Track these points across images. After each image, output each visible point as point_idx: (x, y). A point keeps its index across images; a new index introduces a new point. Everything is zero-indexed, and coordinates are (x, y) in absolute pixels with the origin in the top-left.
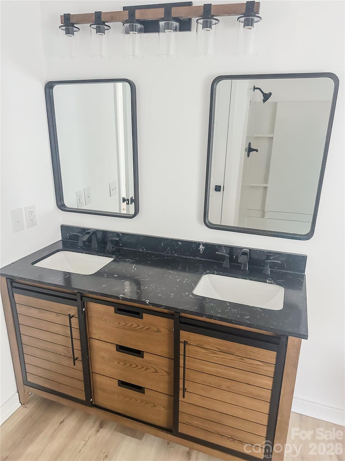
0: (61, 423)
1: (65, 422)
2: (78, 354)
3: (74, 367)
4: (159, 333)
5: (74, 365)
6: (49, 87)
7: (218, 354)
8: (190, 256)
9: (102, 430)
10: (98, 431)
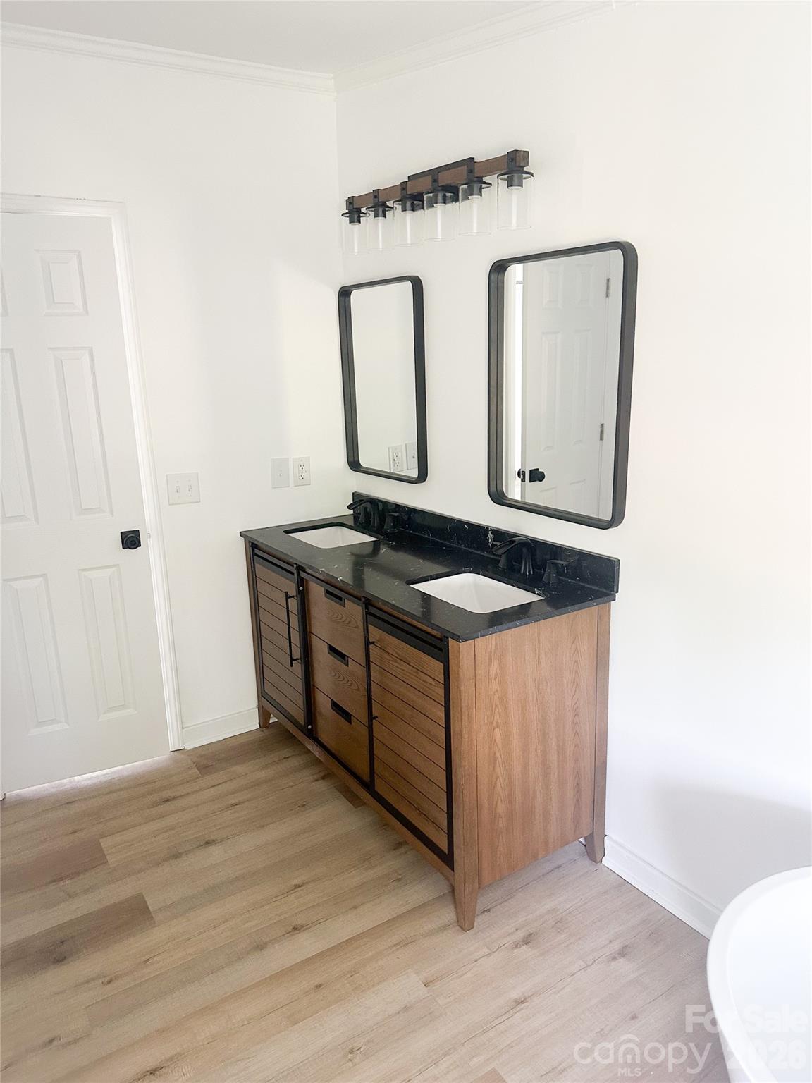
0: (285, 758)
1: (290, 759)
2: (297, 653)
3: (290, 668)
4: (356, 629)
5: (292, 666)
6: (345, 294)
7: (398, 663)
8: (477, 549)
9: (321, 781)
10: (317, 780)
